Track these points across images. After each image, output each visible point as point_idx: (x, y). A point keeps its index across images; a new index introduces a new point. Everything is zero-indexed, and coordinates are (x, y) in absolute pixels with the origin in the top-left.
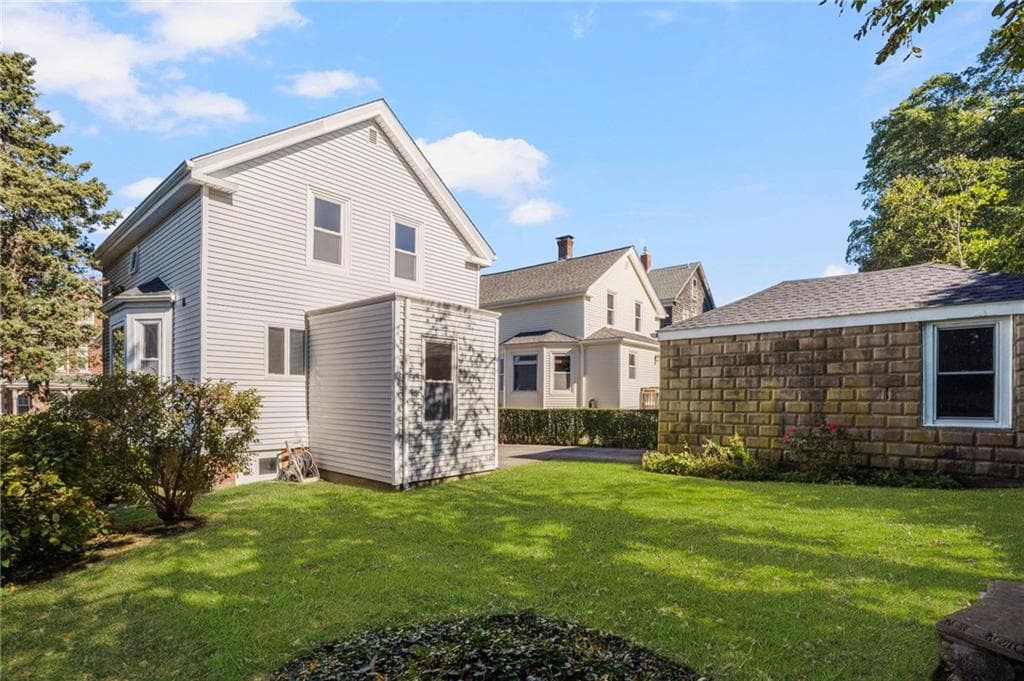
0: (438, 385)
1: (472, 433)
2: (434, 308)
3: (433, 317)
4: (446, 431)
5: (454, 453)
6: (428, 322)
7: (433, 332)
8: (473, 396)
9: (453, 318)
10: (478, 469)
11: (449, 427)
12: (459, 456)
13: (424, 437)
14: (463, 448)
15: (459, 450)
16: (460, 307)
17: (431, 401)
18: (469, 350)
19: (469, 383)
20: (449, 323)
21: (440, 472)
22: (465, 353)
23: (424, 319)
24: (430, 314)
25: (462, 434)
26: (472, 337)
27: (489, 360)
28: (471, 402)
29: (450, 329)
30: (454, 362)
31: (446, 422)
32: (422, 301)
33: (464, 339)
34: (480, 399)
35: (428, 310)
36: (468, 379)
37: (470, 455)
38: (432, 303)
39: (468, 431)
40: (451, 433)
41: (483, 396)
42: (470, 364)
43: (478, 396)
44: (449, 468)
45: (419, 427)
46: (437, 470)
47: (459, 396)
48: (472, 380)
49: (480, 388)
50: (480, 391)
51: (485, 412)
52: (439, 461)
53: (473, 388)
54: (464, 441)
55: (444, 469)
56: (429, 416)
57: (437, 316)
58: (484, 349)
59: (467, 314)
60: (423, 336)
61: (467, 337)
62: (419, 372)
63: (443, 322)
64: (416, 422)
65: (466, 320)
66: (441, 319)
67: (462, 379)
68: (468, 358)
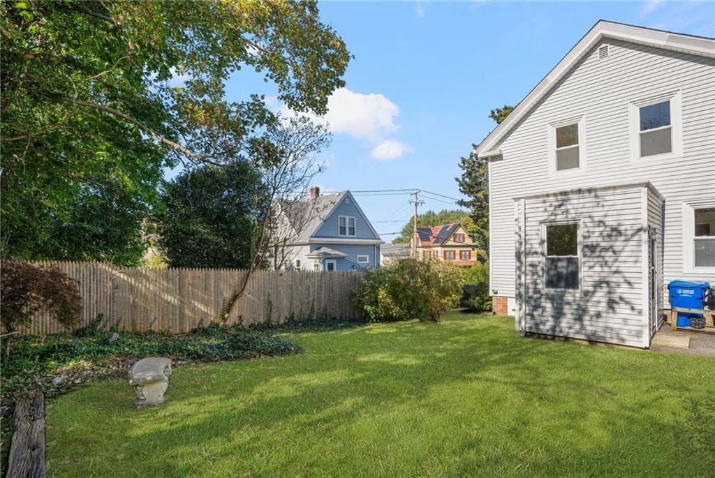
0: (559, 260)
1: (604, 305)
2: (552, 198)
3: (551, 206)
4: (569, 298)
5: (579, 319)
6: (546, 211)
7: (552, 218)
8: (606, 269)
9: (573, 202)
10: (615, 341)
11: (572, 296)
12: (586, 323)
13: (543, 300)
14: (592, 316)
15: (587, 318)
16: (580, 191)
17: (552, 273)
18: (599, 226)
19: (599, 257)
20: (569, 207)
21: (561, 331)
22: (591, 229)
23: (542, 209)
24: (548, 204)
25: (589, 304)
26: (603, 214)
27: (629, 233)
28: (603, 275)
29: (572, 211)
30: (579, 239)
31: (571, 290)
32: (537, 197)
33: (590, 217)
34: (616, 272)
35: (544, 202)
36: (597, 254)
37: (601, 324)
38: (548, 195)
39: (599, 302)
40: (574, 301)
41: (621, 269)
42: (600, 239)
43: (614, 269)
44: (572, 331)
45: (537, 291)
46: (558, 329)
47: (586, 269)
48: (603, 254)
49: (616, 261)
50: (616, 264)
51: (625, 285)
52: (560, 322)
53: (606, 262)
54: (592, 310)
55: (566, 330)
56: (550, 283)
57: (556, 204)
58: (622, 222)
59: (593, 194)
60: (541, 222)
61: (593, 214)
62: (539, 250)
63: (563, 208)
64: (536, 288)
65: (593, 200)
66: (560, 206)
67: (589, 254)
68: (597, 234)
